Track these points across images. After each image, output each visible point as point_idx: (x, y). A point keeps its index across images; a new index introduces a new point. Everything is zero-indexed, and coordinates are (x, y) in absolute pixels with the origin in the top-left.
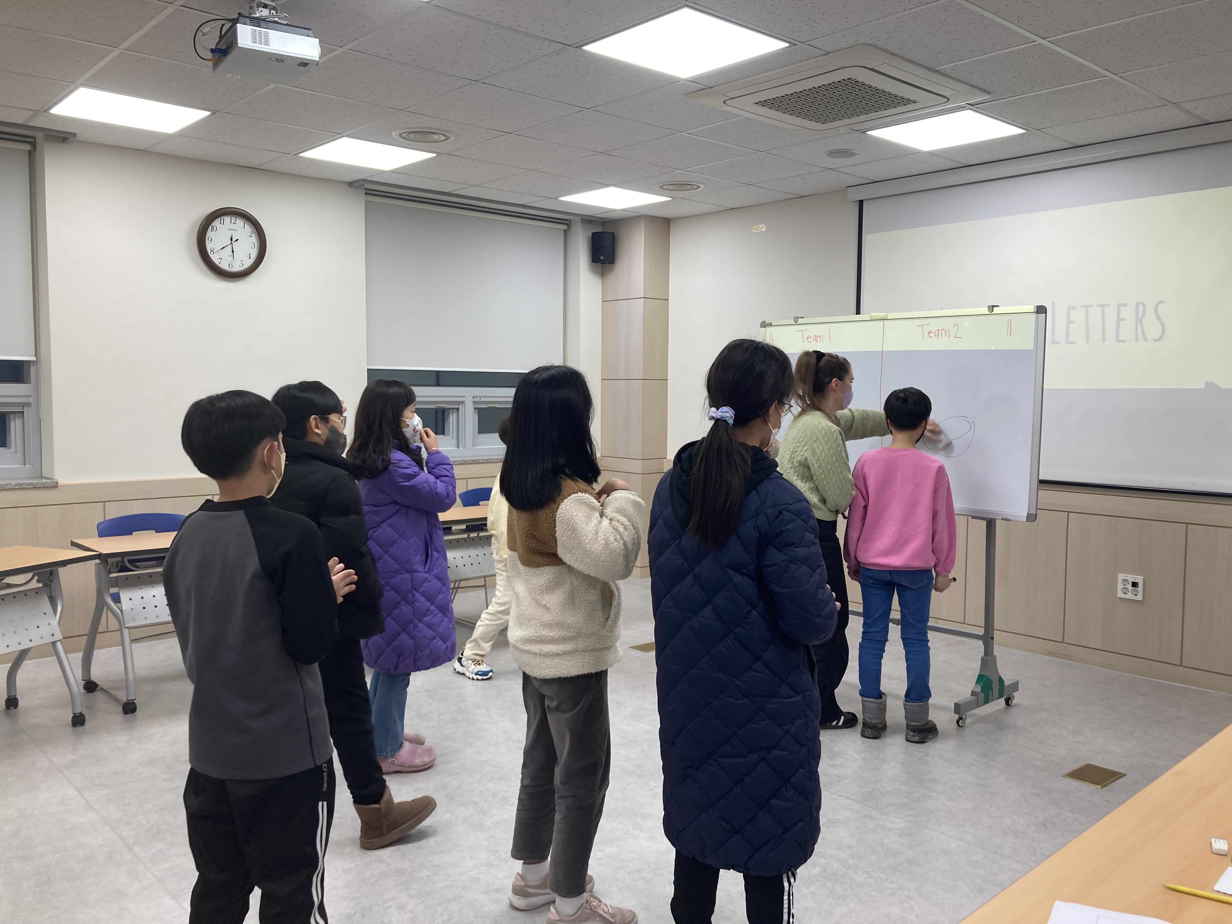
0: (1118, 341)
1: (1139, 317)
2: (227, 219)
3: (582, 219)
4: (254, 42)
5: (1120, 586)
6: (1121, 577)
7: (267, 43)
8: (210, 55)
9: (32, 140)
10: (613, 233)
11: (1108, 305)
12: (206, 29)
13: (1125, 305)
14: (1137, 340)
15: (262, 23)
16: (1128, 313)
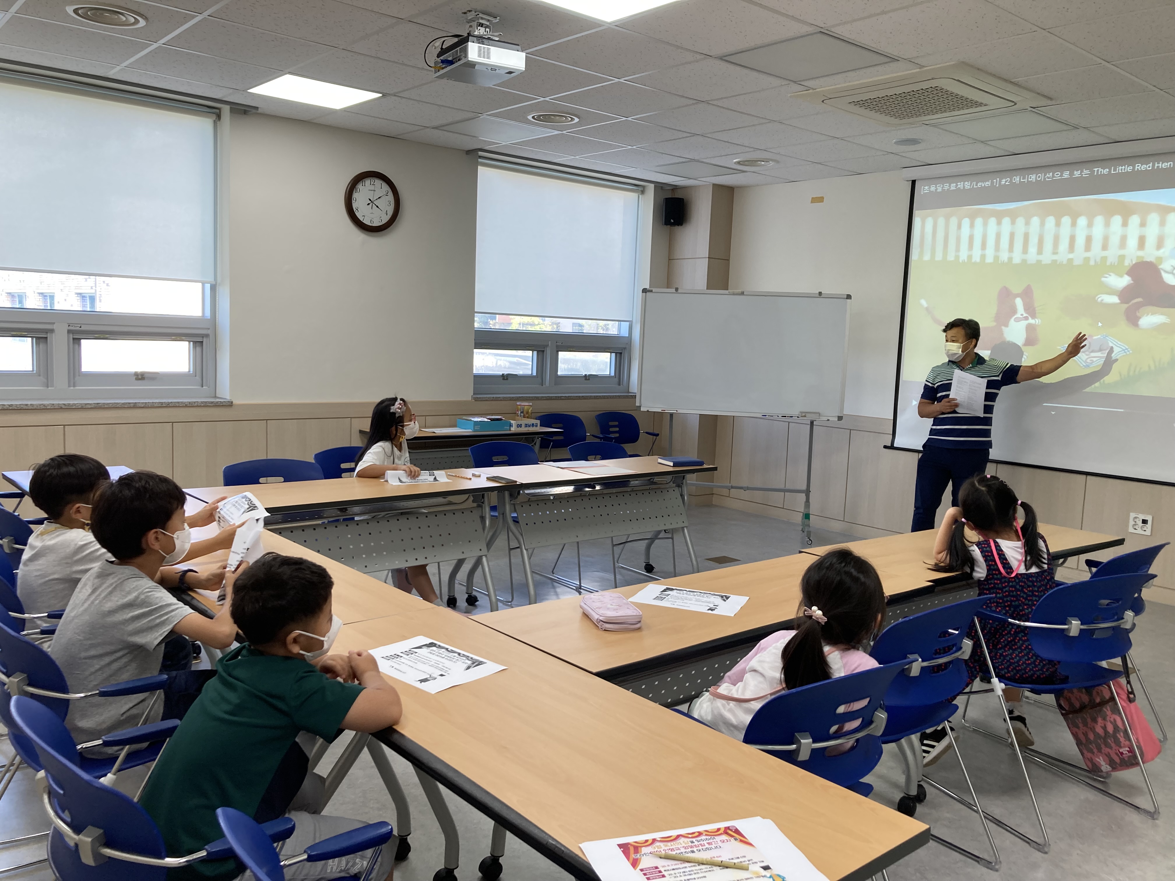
2: (368, 182)
3: (655, 186)
4: (479, 56)
5: (1132, 522)
6: (1132, 515)
7: (489, 58)
8: (434, 64)
10: (683, 199)
15: (485, 41)
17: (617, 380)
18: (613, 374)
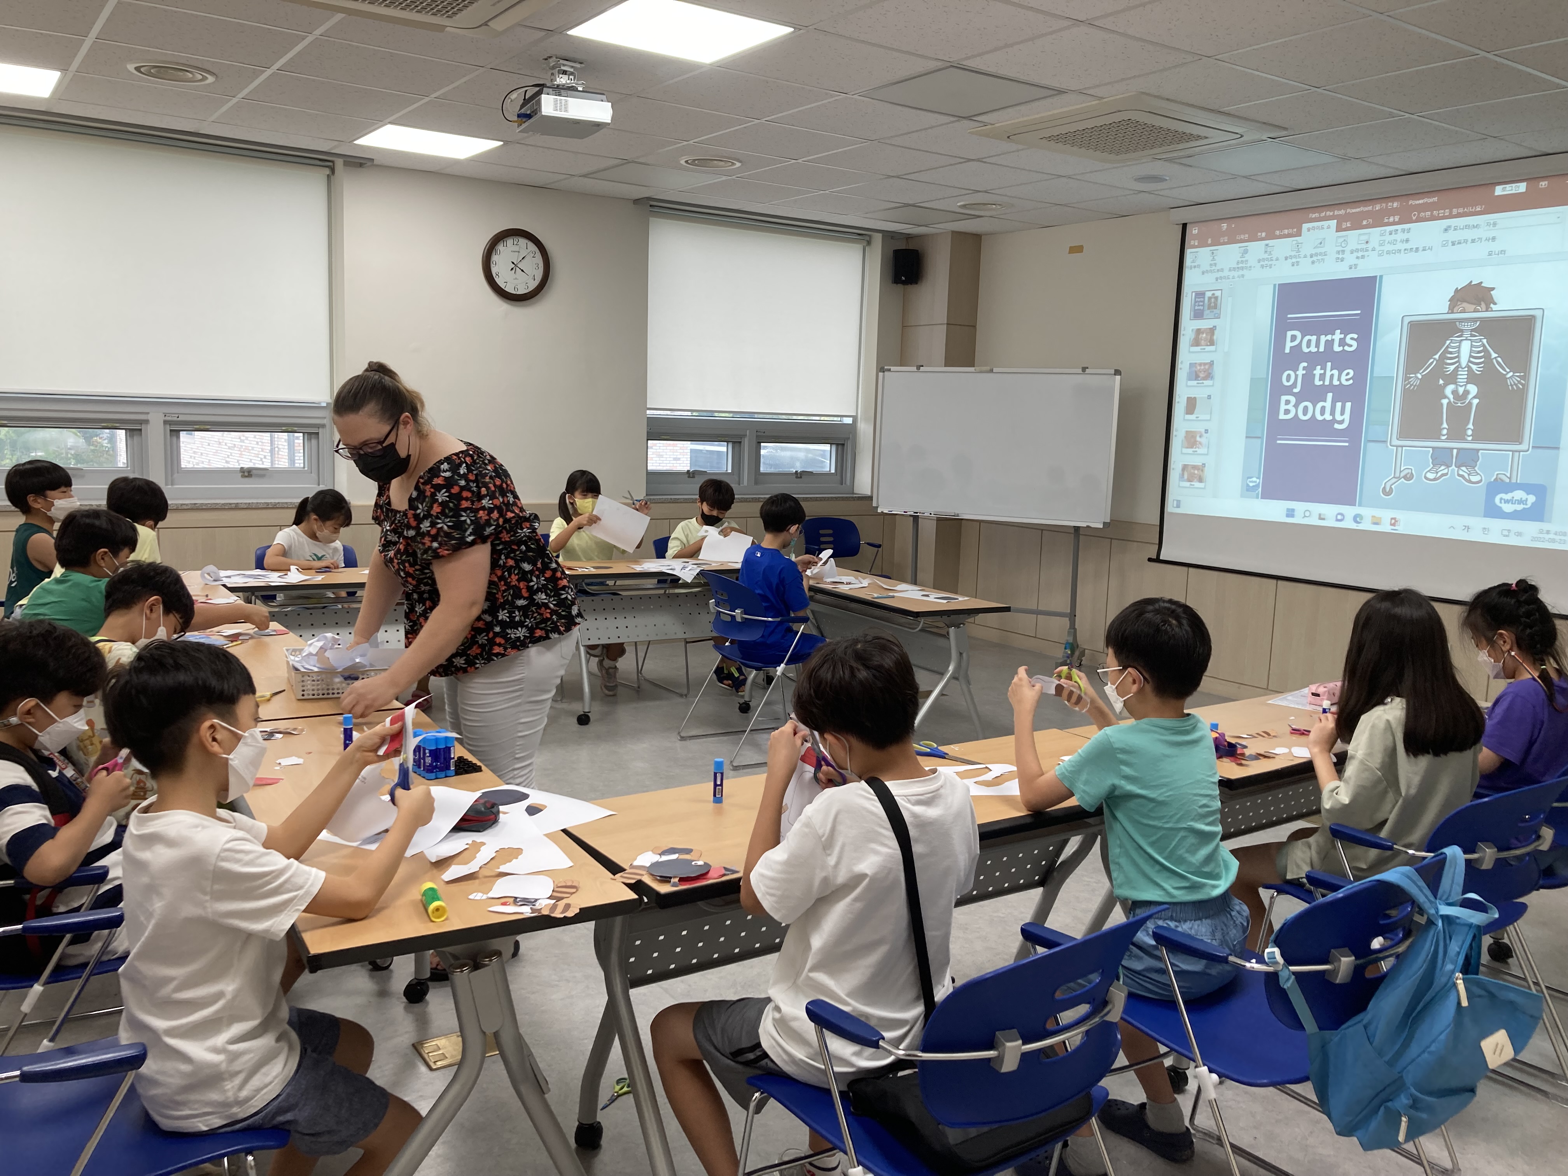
2: (510, 241)
7: (566, 111)
8: (516, 118)
9: (331, 164)
10: (917, 251)
12: (514, 96)
15: (562, 91)
17: (838, 477)
18: (833, 471)
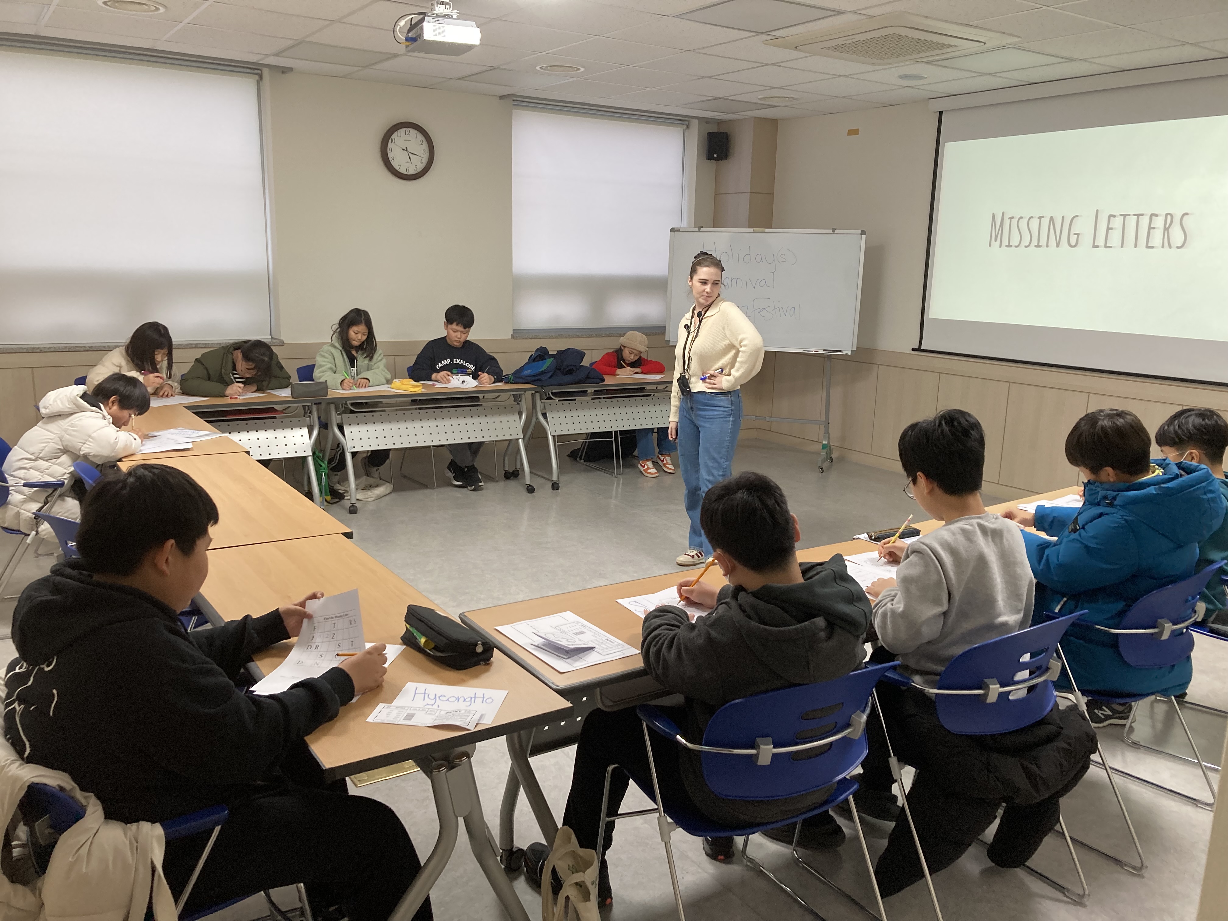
0: (1147, 247)
1: (1167, 226)
2: (402, 131)
3: (698, 122)
4: (435, 35)
7: (444, 36)
8: (404, 42)
9: (259, 72)
10: (727, 133)
11: (1142, 215)
13: (1156, 215)
14: (1163, 247)
15: (441, 20)
16: (1159, 222)
